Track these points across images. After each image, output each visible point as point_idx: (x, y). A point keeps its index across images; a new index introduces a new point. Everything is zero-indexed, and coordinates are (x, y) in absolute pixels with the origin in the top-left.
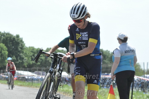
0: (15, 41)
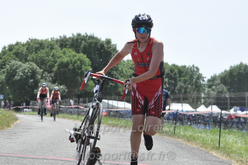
0: (104, 49)
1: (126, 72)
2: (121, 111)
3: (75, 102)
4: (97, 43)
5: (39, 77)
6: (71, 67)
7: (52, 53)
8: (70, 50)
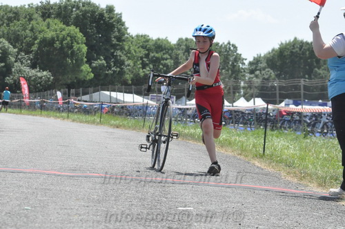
0: (104, 20)
1: (135, 51)
2: (129, 107)
3: (64, 94)
4: (95, 12)
5: (13, 59)
6: (57, 45)
7: (31, 25)
8: (57, 21)
